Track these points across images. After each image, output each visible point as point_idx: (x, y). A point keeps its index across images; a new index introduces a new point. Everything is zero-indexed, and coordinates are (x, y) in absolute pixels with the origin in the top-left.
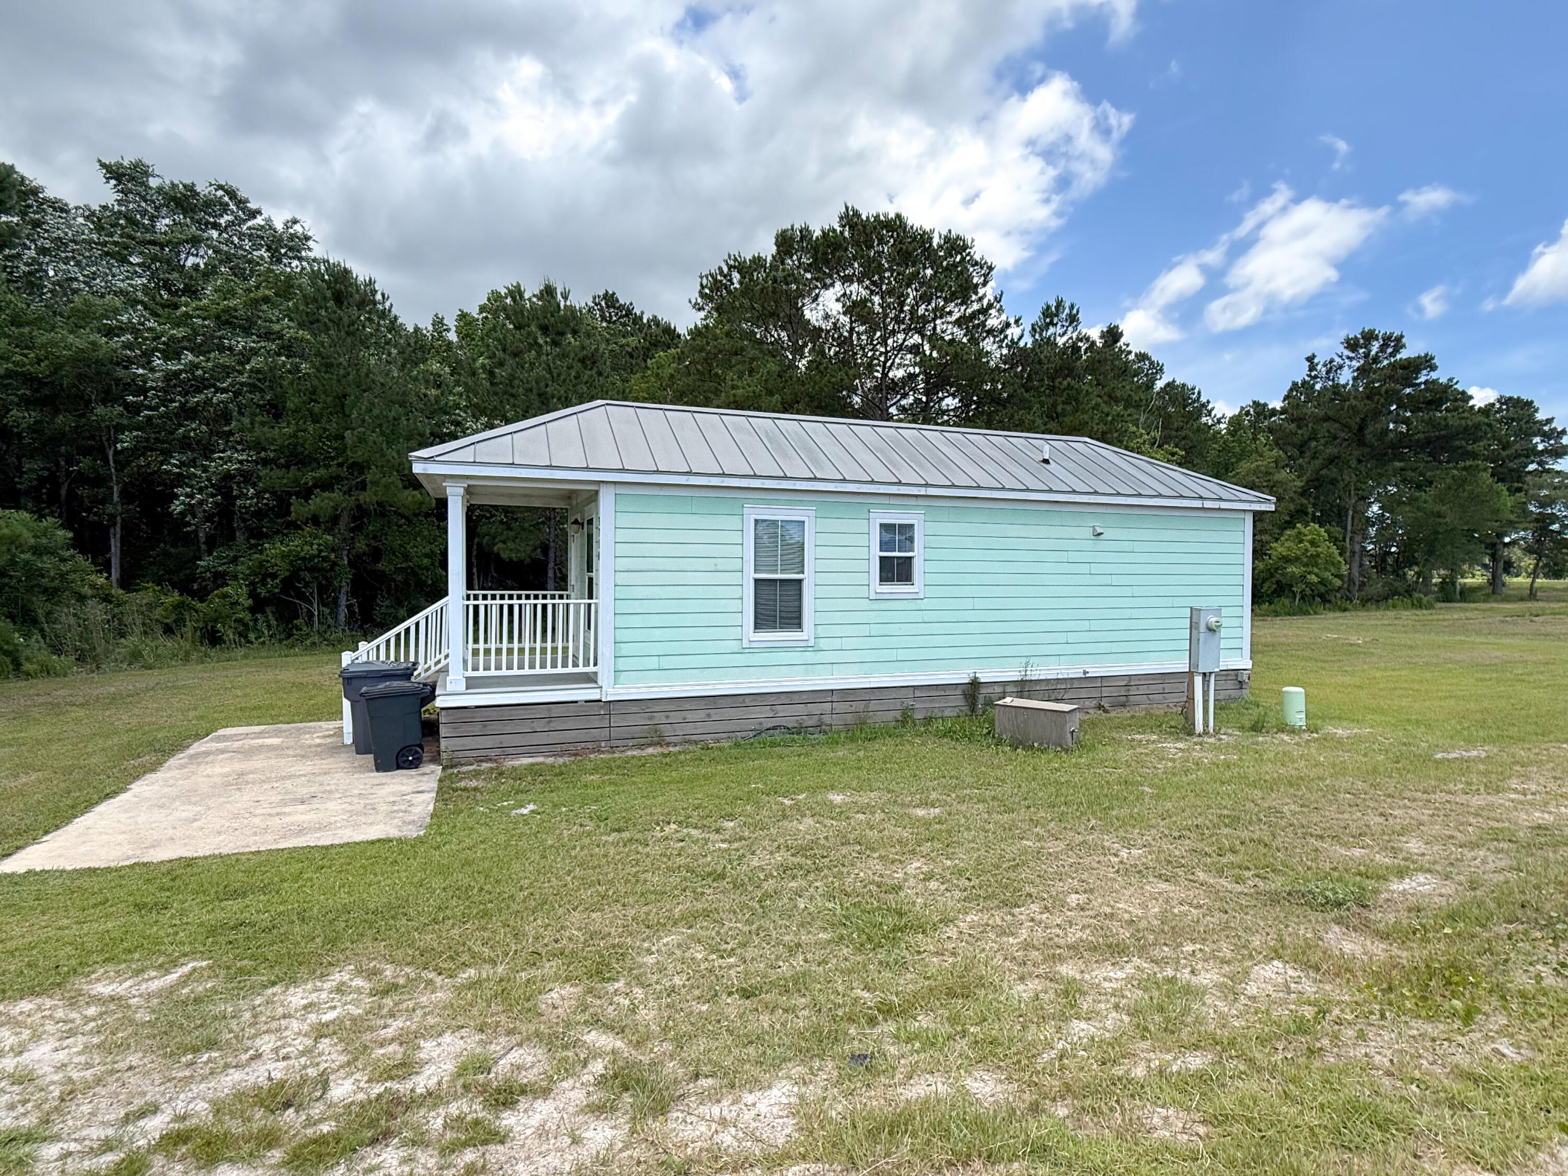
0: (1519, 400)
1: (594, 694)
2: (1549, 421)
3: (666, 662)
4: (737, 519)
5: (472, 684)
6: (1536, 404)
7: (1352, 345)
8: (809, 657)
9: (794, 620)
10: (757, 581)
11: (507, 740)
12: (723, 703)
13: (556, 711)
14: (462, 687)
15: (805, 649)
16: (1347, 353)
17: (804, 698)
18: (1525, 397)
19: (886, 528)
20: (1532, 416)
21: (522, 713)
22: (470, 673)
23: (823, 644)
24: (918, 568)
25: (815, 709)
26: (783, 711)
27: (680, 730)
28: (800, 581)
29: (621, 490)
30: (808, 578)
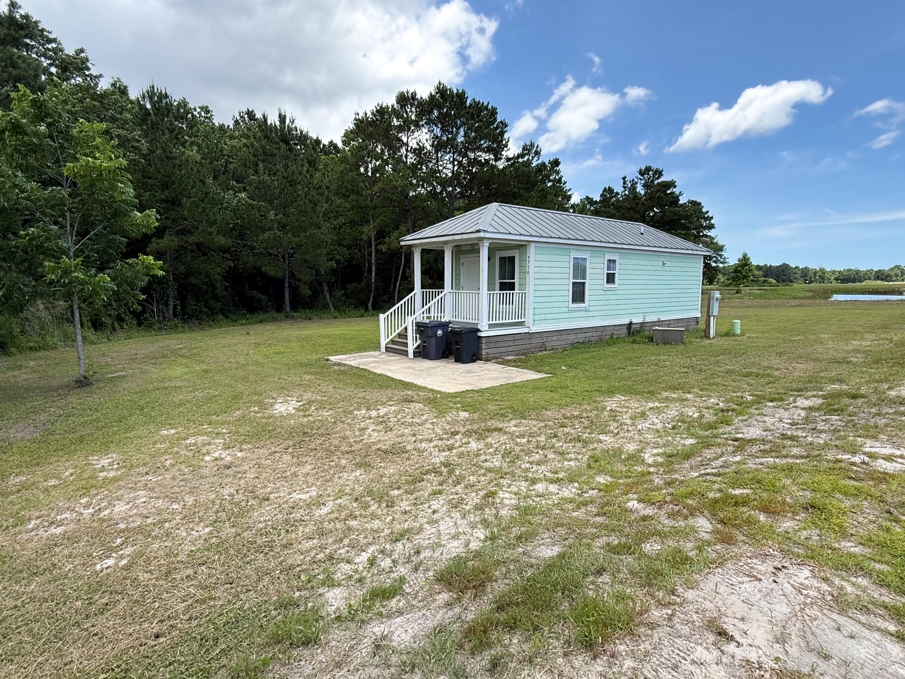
0: (696, 202)
1: (527, 330)
2: (707, 212)
3: (548, 317)
4: (568, 257)
5: (491, 326)
6: (702, 204)
7: (642, 173)
8: (587, 314)
9: (582, 300)
10: (573, 283)
11: (503, 350)
12: (563, 333)
13: (517, 337)
14: (487, 328)
15: (586, 310)
16: (640, 177)
17: (585, 331)
18: (698, 201)
19: (609, 261)
20: (701, 209)
21: (506, 338)
22: (491, 322)
23: (591, 308)
24: (617, 277)
25: (588, 335)
26: (580, 336)
27: (551, 344)
28: (584, 283)
29: (537, 245)
30: (587, 282)
